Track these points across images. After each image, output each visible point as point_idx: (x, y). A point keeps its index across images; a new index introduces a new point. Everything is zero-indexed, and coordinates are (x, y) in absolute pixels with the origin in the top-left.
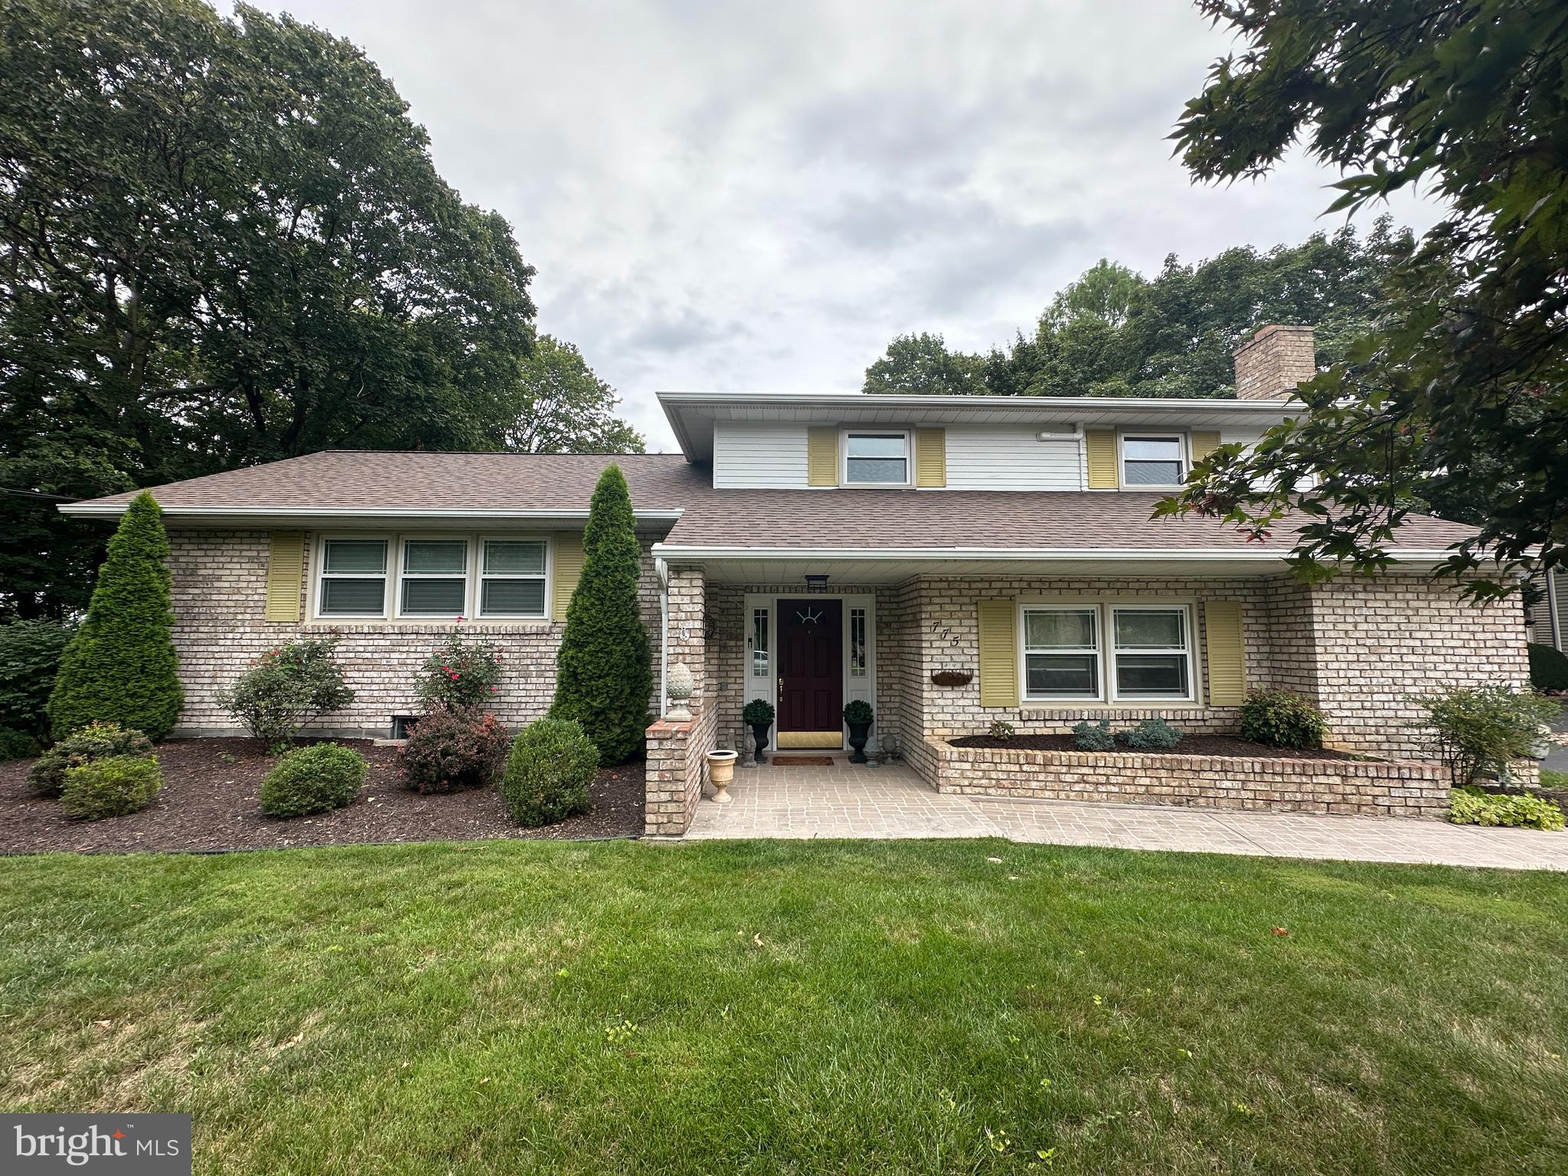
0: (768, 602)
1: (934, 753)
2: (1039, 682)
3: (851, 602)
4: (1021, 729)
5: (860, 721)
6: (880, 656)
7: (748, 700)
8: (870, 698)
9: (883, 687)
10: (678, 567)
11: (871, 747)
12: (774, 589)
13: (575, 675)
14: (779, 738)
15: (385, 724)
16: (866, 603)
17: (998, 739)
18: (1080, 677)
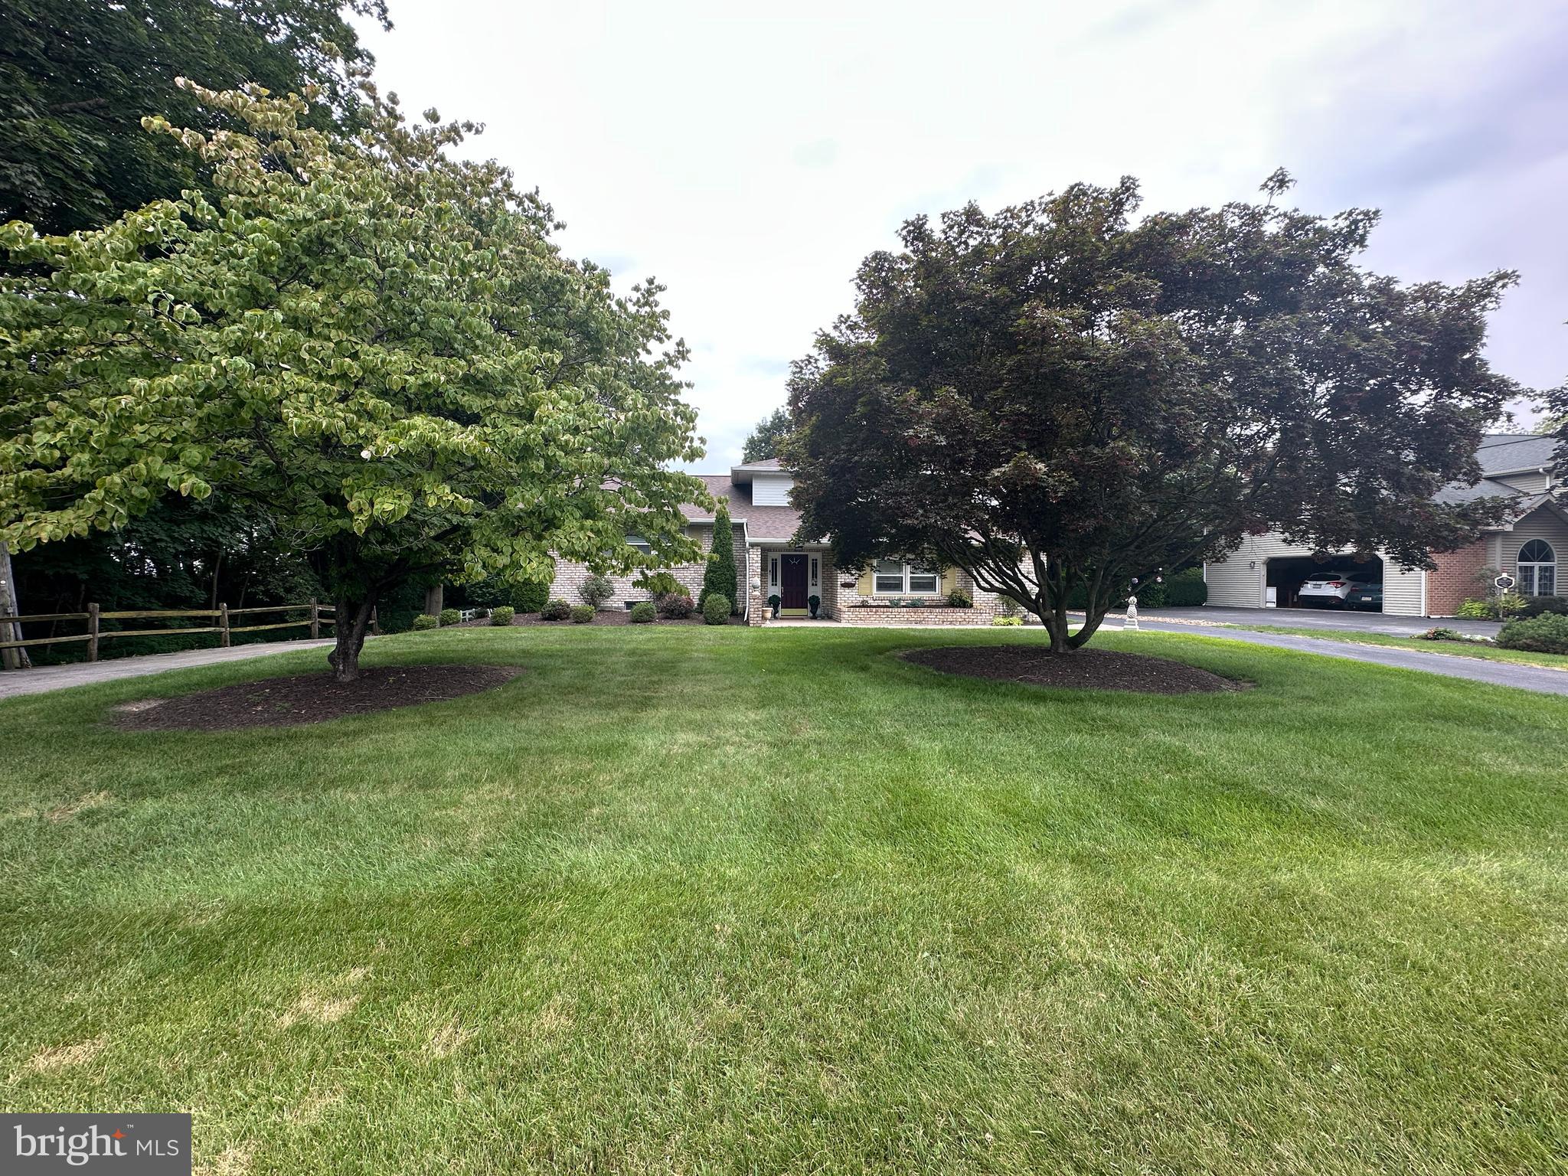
0: (777, 555)
1: (840, 610)
2: (881, 586)
3: (812, 556)
4: (871, 602)
5: (815, 603)
6: (823, 578)
7: (770, 595)
8: (819, 594)
9: (824, 590)
10: (752, 545)
11: (819, 612)
12: (780, 550)
13: (713, 583)
14: (781, 612)
15: (622, 605)
16: (818, 556)
17: (864, 605)
18: (897, 586)
